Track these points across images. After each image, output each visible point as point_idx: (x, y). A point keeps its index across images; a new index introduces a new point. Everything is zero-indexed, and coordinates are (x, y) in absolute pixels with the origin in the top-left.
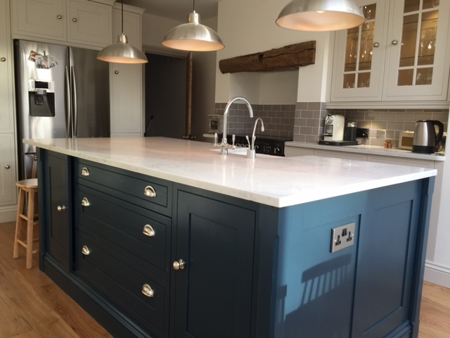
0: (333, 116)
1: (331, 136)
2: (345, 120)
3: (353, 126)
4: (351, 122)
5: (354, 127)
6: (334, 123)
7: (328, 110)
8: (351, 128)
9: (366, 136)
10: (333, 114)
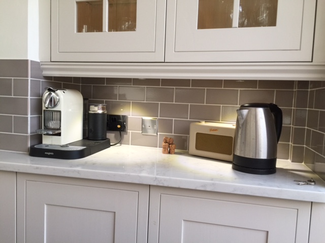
0: (59, 92)
1: (59, 134)
2: (84, 99)
3: (100, 112)
4: (96, 103)
5: (103, 114)
6: (61, 107)
7: (47, 78)
8: (96, 115)
9: (123, 129)
10: (60, 89)
